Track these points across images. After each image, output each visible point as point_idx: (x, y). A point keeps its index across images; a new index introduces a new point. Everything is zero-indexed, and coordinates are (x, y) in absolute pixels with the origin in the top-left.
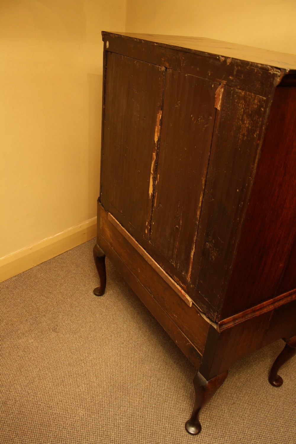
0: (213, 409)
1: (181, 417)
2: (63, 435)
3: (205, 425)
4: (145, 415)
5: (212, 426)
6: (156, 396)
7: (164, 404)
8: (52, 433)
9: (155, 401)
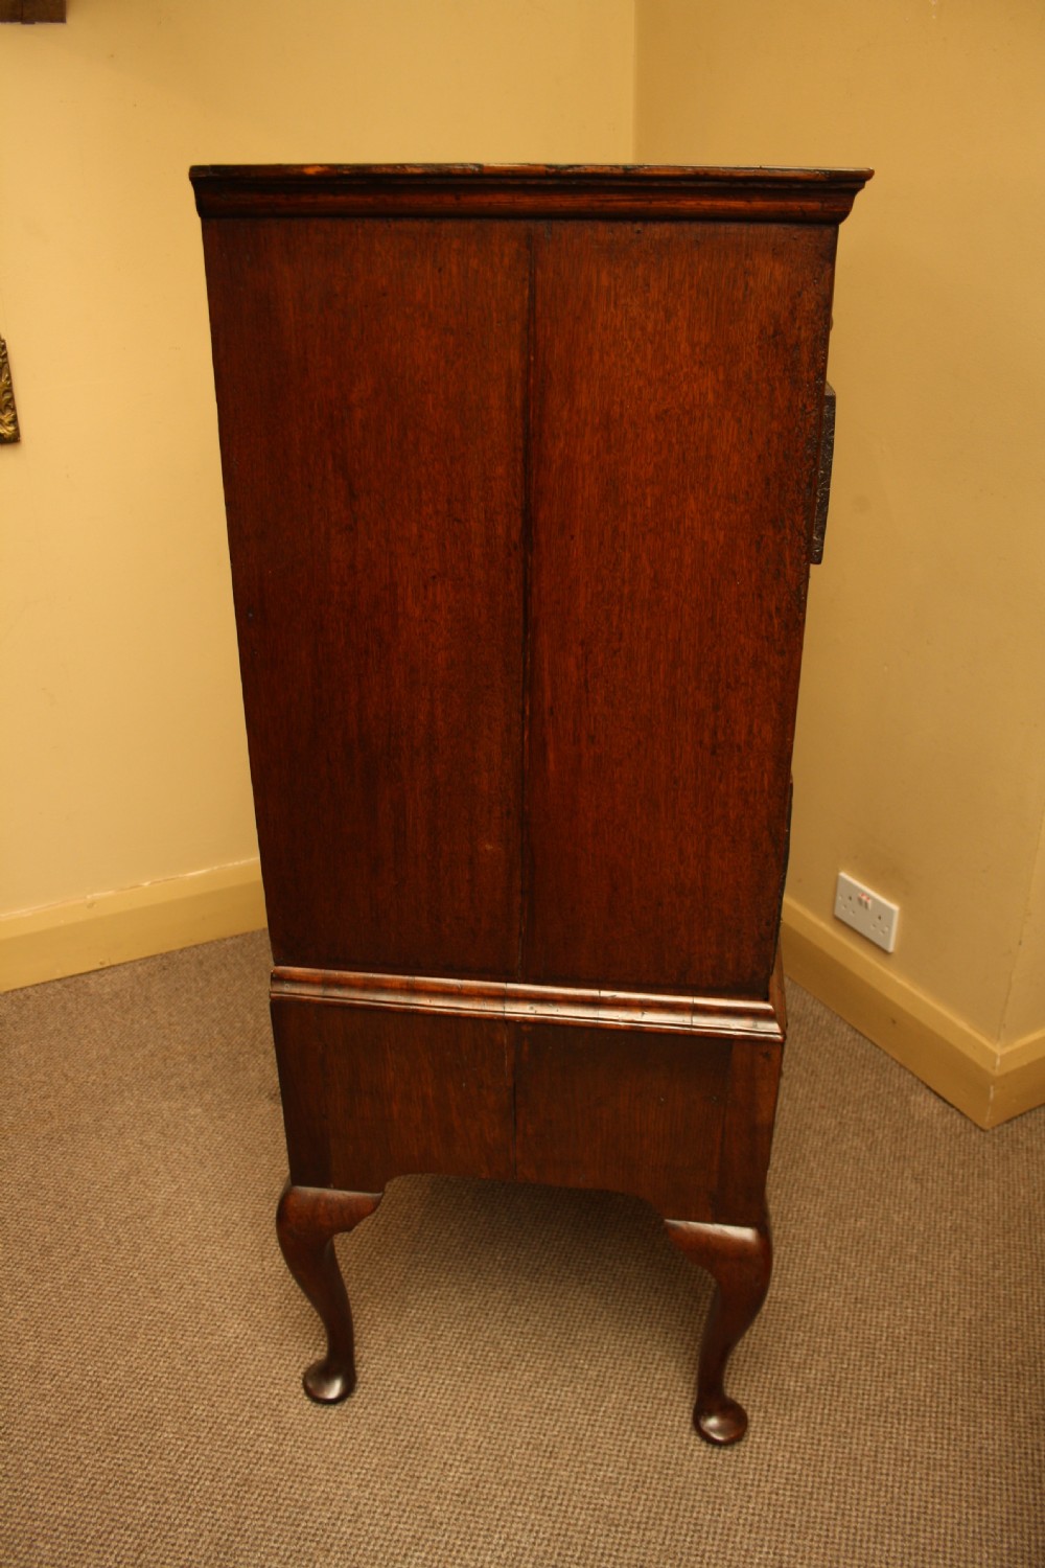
0: (657, 1435)
1: (533, 1425)
2: (154, 1373)
3: (602, 1473)
4: (418, 1388)
5: (623, 1484)
6: (482, 1343)
7: (495, 1374)
8: (126, 1358)
9: (472, 1356)
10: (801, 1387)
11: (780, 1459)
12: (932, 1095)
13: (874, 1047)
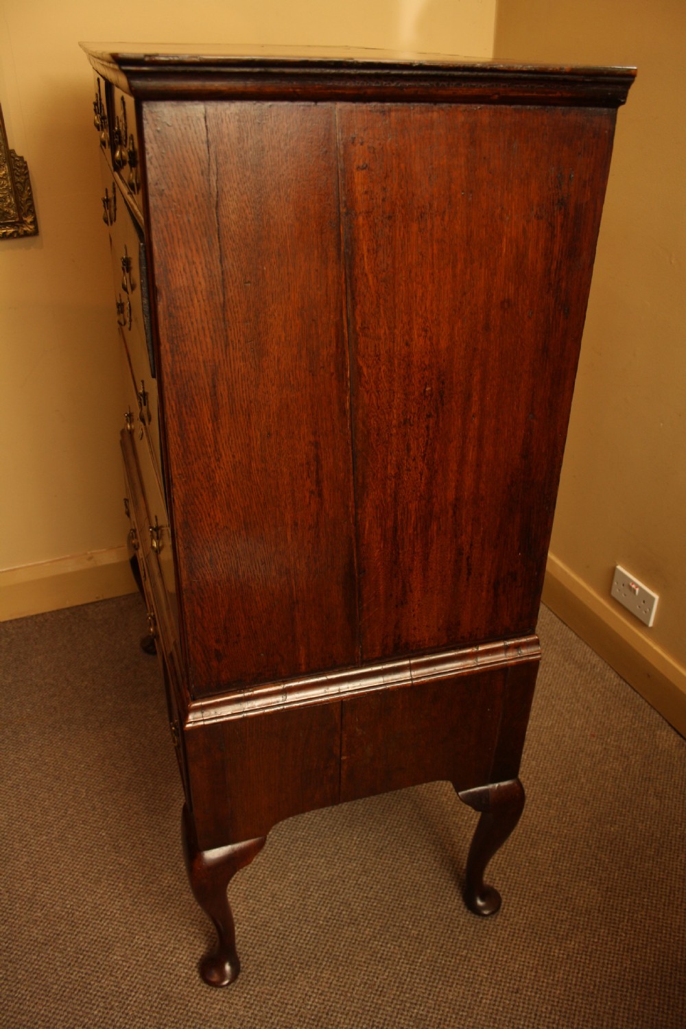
0: (457, 984)
1: (369, 970)
2: (111, 910)
3: (416, 1011)
4: (291, 935)
5: (430, 1021)
6: (338, 903)
7: (346, 928)
8: (93, 897)
9: (330, 913)
10: (563, 954)
11: (544, 1010)
12: (673, 731)
13: (633, 691)
